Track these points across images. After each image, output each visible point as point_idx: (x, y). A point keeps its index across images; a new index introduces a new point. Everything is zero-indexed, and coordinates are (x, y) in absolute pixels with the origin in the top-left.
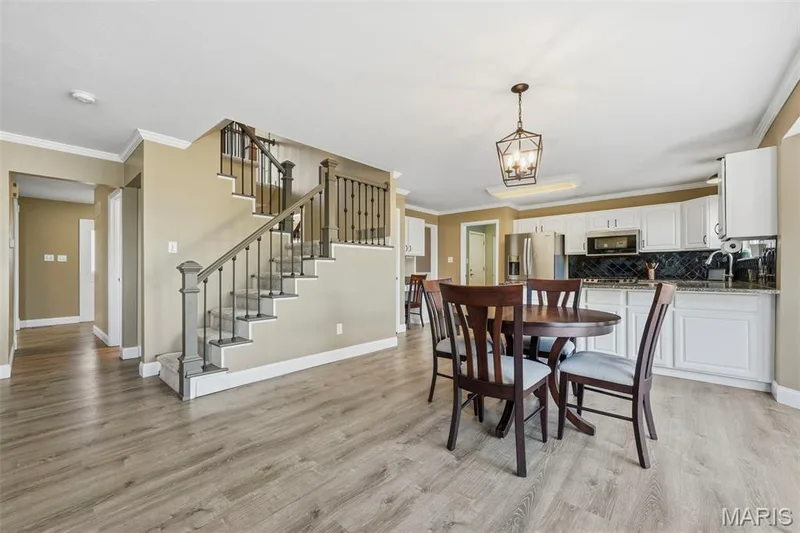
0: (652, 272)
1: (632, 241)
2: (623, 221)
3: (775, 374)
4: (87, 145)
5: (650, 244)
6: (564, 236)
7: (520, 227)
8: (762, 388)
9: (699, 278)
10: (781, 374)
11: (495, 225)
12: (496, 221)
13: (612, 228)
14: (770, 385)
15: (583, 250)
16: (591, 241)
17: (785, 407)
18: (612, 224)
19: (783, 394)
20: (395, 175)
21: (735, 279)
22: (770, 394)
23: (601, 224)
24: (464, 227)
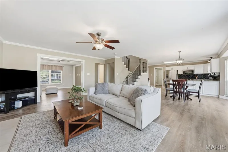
0: (197, 78)
1: (193, 71)
2: (191, 68)
3: (219, 94)
4: (100, 57)
5: (196, 72)
6: (177, 70)
7: (168, 68)
8: (217, 96)
9: (207, 79)
10: (220, 94)
11: (162, 68)
12: (163, 67)
13: (188, 69)
14: (219, 96)
15: (182, 73)
16: (184, 72)
17: (221, 99)
18: (188, 68)
19: (220, 97)
20: (148, 60)
21: (214, 79)
22: (219, 97)
23: (186, 68)
24: (155, 68)
